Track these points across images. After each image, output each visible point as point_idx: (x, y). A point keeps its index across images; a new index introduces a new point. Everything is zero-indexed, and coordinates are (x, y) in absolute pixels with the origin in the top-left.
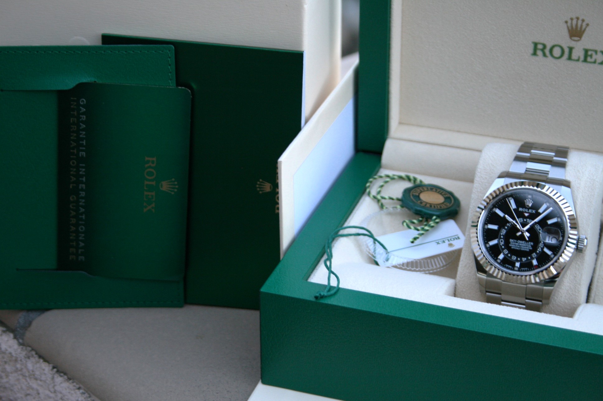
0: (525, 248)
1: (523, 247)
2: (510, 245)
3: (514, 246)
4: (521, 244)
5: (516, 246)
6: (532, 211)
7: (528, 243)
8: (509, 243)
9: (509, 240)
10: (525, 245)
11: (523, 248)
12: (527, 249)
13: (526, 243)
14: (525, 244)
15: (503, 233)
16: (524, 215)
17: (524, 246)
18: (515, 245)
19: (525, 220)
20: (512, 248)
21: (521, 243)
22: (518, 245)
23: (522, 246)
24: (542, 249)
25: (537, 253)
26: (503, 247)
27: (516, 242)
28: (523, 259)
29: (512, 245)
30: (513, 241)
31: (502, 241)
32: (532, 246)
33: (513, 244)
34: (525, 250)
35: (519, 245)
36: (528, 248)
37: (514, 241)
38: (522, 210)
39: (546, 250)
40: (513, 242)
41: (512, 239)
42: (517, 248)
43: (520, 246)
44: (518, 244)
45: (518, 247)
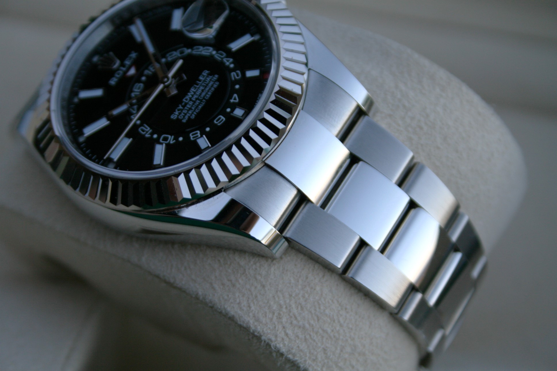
0: (207, 89)
1: (204, 94)
2: (184, 121)
3: (190, 112)
4: (195, 96)
5: (193, 108)
6: (132, 57)
7: (200, 81)
8: (178, 120)
9: (173, 120)
10: (202, 88)
11: (207, 94)
12: (212, 86)
13: (197, 85)
14: (199, 88)
15: (147, 132)
16: (132, 77)
17: (203, 91)
18: (190, 109)
19: (144, 78)
20: (193, 117)
21: (193, 96)
22: (193, 104)
23: (201, 94)
24: (230, 53)
25: (234, 70)
26: (181, 139)
27: (184, 106)
28: (232, 101)
29: (187, 117)
30: (177, 113)
31: (165, 139)
32: (211, 75)
33: (185, 114)
34: (213, 89)
35: (194, 102)
36: (212, 83)
37: (179, 110)
38: (117, 78)
39: (235, 46)
40: (180, 114)
41: (172, 112)
42: (200, 107)
43: (197, 99)
44: (191, 103)
45: (199, 105)
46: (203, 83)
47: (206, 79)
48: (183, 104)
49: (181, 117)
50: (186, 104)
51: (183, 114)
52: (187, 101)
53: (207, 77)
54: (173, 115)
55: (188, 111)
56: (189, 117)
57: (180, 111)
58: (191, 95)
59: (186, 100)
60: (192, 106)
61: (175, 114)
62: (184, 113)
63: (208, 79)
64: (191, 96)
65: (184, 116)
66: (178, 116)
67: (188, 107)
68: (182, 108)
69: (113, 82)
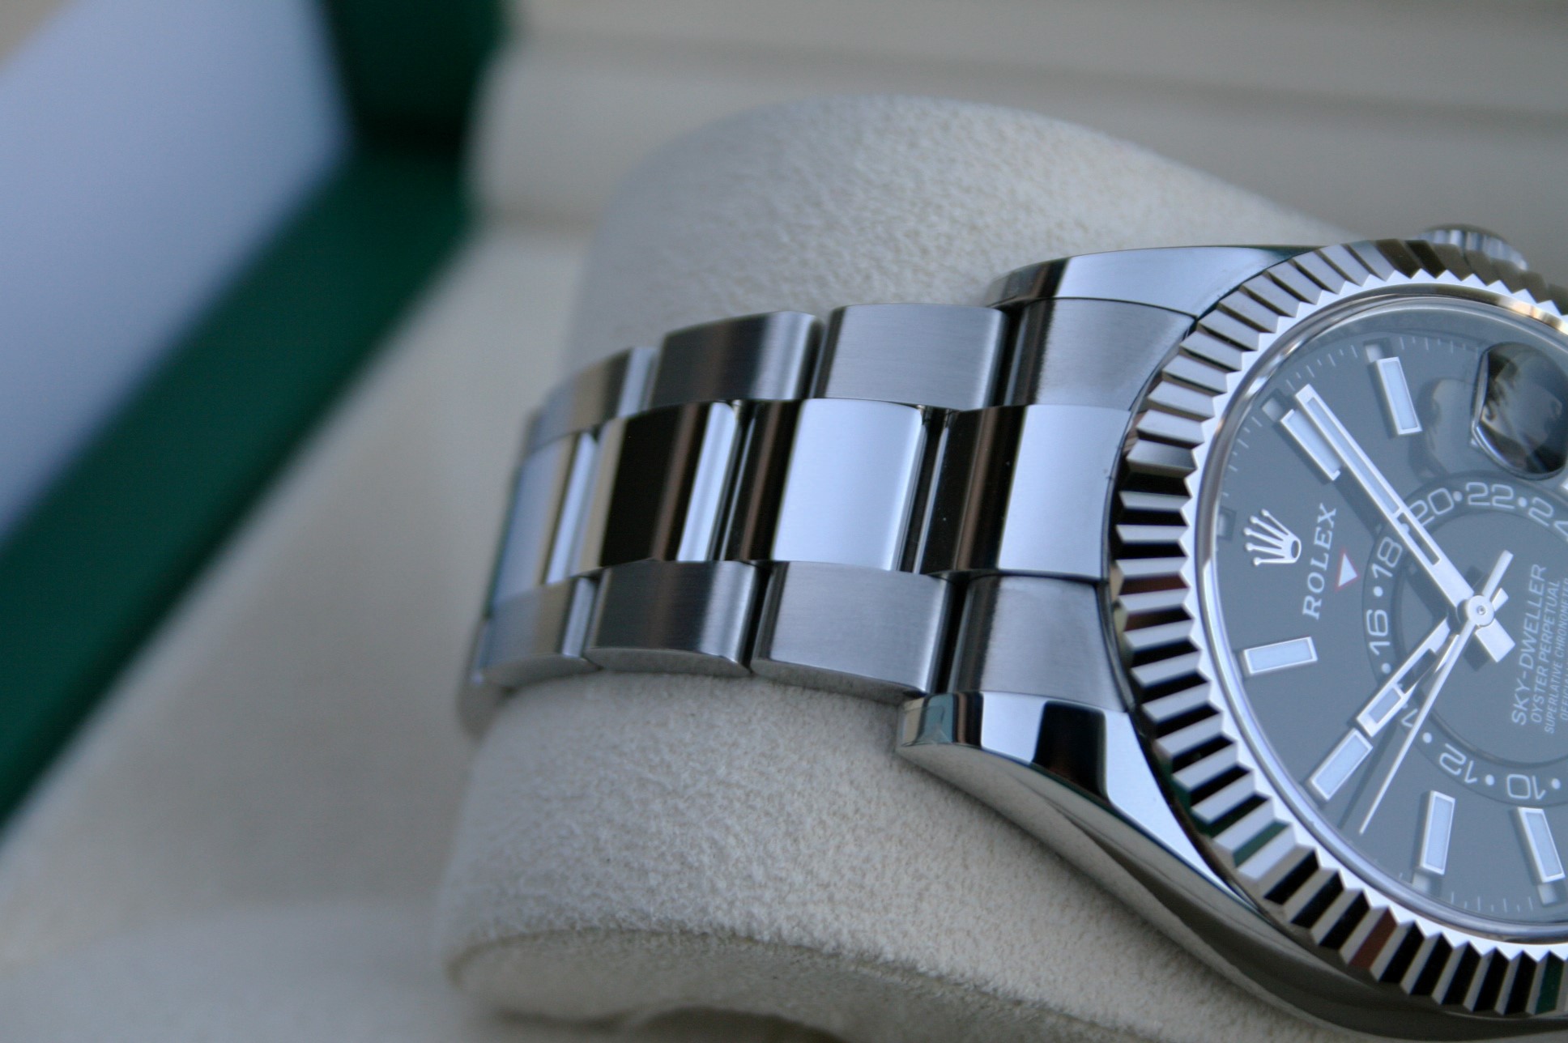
0: (1563, 625)
1: (1560, 641)
2: (1549, 729)
3: (1552, 700)
4: (1544, 650)
5: (1554, 688)
6: (1325, 524)
7: (1535, 598)
8: (1535, 729)
10: (1547, 622)
13: (1533, 611)
14: (1541, 622)
15: (1464, 767)
16: (1352, 588)
17: (1554, 629)
18: (1547, 691)
21: (1535, 647)
22: (1549, 674)
23: (1553, 645)
26: (1556, 784)
27: (1529, 681)
29: (1550, 717)
30: (1520, 705)
32: (1549, 577)
33: (1544, 707)
35: (1549, 667)
36: (1565, 605)
37: (1522, 695)
38: (1317, 597)
40: (1528, 705)
41: (1509, 703)
43: (1550, 657)
44: (1541, 671)
45: (1563, 676)
46: (1544, 605)
47: (1546, 593)
48: (1524, 675)
49: (1536, 717)
50: (1532, 675)
51: (1537, 709)
52: (1531, 667)
53: (1547, 586)
54: (1515, 712)
55: (1546, 696)
56: (1556, 715)
57: (1526, 700)
58: (1533, 645)
59: (1526, 661)
60: (1549, 683)
61: (1519, 711)
62: (1538, 705)
63: (1552, 591)
64: (1532, 650)
65: (1543, 714)
66: (1528, 714)
67: (1540, 686)
68: (1528, 689)
69: (1311, 608)
